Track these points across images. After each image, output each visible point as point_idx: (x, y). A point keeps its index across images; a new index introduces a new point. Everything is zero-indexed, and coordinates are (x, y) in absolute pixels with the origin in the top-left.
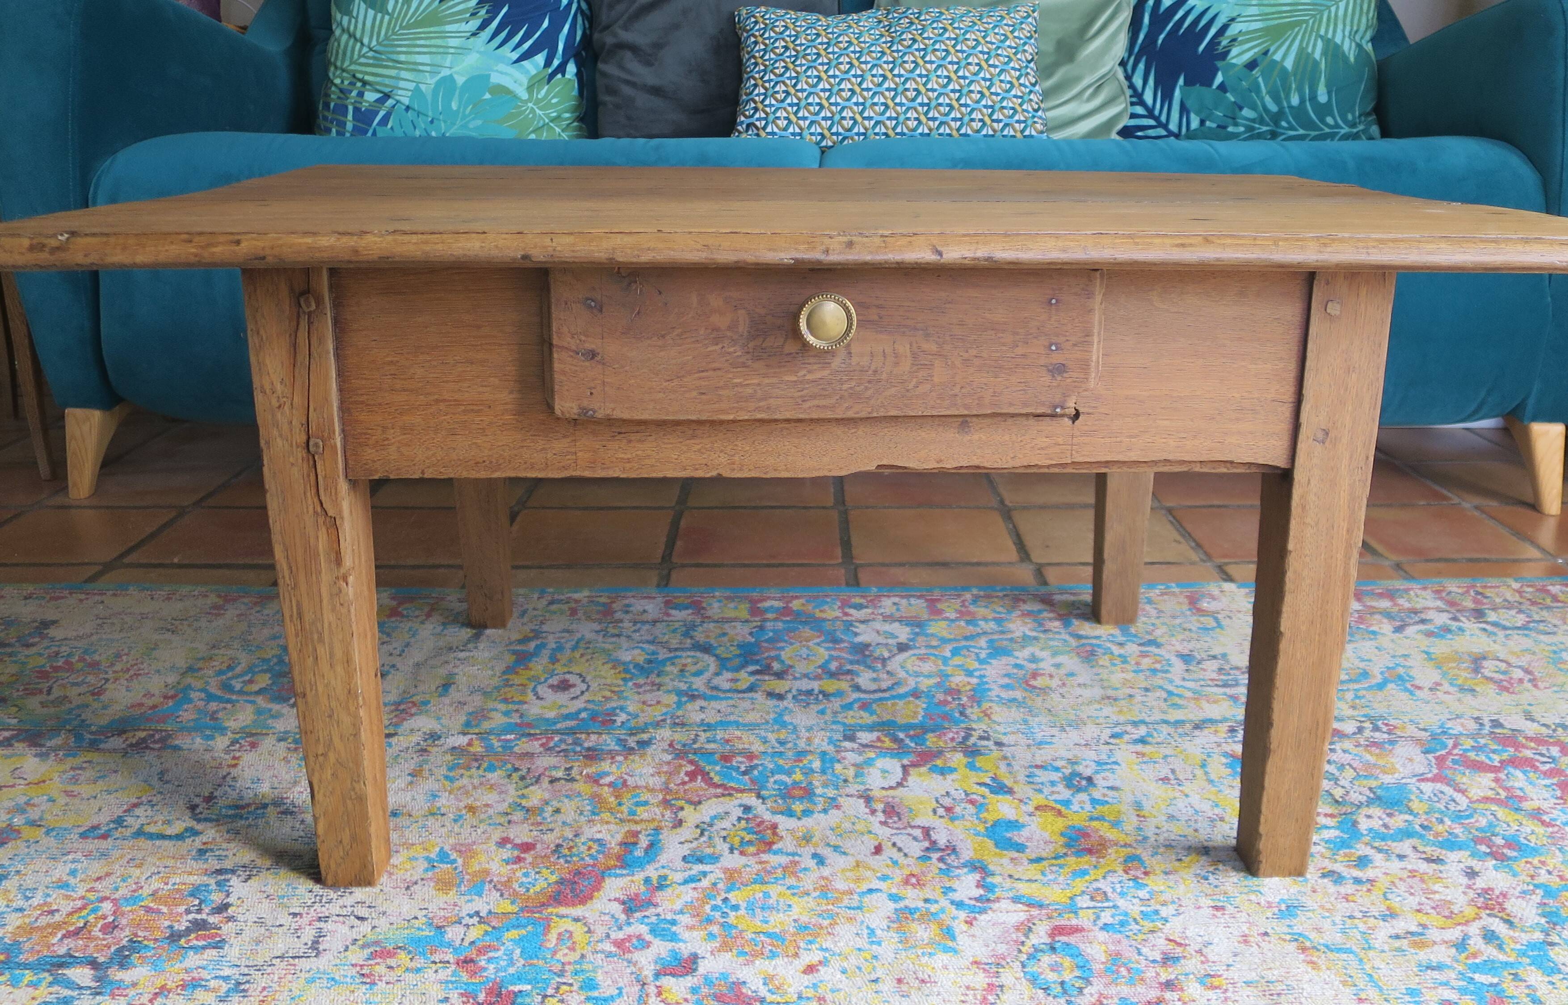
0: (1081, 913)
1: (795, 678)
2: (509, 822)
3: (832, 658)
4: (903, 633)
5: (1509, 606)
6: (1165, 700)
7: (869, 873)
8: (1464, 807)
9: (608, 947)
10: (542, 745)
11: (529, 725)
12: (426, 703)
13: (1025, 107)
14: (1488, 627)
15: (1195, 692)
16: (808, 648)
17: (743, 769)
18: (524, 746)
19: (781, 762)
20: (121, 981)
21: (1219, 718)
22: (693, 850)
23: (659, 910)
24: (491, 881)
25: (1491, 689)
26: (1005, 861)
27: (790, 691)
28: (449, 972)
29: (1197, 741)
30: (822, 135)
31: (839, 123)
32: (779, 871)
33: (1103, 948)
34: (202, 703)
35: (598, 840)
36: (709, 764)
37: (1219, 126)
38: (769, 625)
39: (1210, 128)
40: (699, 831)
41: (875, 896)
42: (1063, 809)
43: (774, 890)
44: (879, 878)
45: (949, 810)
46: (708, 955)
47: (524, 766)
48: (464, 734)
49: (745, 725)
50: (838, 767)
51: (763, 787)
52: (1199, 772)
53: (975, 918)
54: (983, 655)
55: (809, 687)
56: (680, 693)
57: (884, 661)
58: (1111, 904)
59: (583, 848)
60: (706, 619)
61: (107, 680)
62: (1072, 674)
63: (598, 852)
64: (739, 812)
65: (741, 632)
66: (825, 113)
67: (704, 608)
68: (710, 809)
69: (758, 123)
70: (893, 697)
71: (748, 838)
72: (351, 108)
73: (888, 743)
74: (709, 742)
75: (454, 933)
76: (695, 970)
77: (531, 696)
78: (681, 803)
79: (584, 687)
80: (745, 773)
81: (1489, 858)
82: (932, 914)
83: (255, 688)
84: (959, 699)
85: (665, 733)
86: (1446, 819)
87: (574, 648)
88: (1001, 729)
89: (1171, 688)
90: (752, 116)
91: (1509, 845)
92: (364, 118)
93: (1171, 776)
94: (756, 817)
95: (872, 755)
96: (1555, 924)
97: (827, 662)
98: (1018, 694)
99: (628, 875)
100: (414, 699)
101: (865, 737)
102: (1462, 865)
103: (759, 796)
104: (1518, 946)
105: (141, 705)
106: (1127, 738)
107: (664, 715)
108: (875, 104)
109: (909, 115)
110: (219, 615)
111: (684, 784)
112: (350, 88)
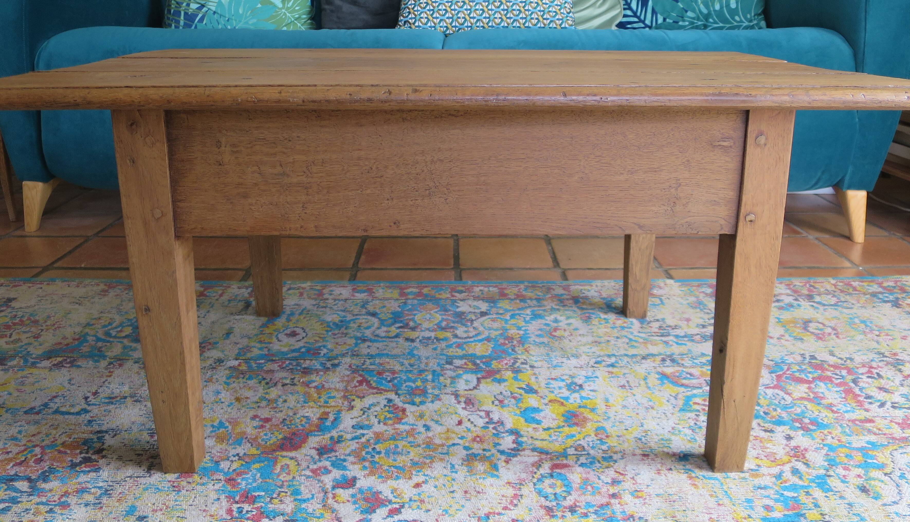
0: (569, 457)
1: (422, 331)
2: (259, 407)
3: (443, 320)
4: (484, 306)
5: (828, 292)
6: (628, 343)
7: (454, 435)
8: (790, 402)
9: (308, 473)
10: (279, 366)
11: (273, 355)
12: (217, 343)
13: (562, 11)
14: (815, 305)
15: (644, 339)
16: (430, 314)
17: (389, 379)
18: (269, 366)
19: (410, 375)
20: (43, 488)
21: (657, 353)
22: (358, 422)
23: (337, 454)
24: (247, 438)
25: (812, 339)
26: (530, 429)
27: (418, 337)
28: (221, 485)
29: (643, 366)
30: (447, 27)
31: (456, 20)
32: (404, 433)
33: (580, 475)
34: (94, 343)
35: (307, 417)
36: (370, 376)
37: (674, 22)
38: (409, 302)
39: (669, 23)
40: (362, 412)
41: (456, 447)
42: (564, 402)
43: (401, 444)
44: (459, 438)
45: (501, 402)
46: (362, 478)
47: (268, 377)
48: (237, 359)
49: (392, 356)
50: (441, 378)
51: (399, 389)
52: (642, 383)
53: (510, 460)
54: (528, 318)
55: (429, 336)
56: (358, 338)
57: (472, 321)
58: (586, 453)
59: (298, 421)
60: (374, 298)
61: (42, 330)
62: (576, 329)
63: (306, 423)
64: (385, 402)
65: (394, 306)
66: (449, 15)
67: (374, 292)
68: (369, 401)
69: (410, 21)
70: (475, 341)
71: (389, 416)
72: (182, 13)
73: (470, 366)
74: (371, 364)
75: (224, 465)
76: (355, 485)
77: (274, 340)
78: (353, 397)
79: (304, 334)
80: (390, 381)
81: (800, 430)
82: (487, 457)
83: (123, 334)
84: (512, 342)
85: (347, 360)
86: (778, 409)
87: (300, 314)
88: (534, 358)
89: (631, 337)
90: (407, 17)
91: (812, 423)
92: (190, 18)
93: (626, 384)
94: (395, 405)
95: (461, 372)
96: (833, 466)
97: (441, 322)
98: (545, 340)
99: (321, 435)
100: (210, 341)
101: (458, 362)
102: (784, 434)
103: (397, 394)
104: (810, 477)
105: (61, 343)
106: (604, 363)
107: (348, 349)
108: (477, 10)
109: (496, 16)
110: (105, 295)
111: (356, 387)
112: (182, 1)
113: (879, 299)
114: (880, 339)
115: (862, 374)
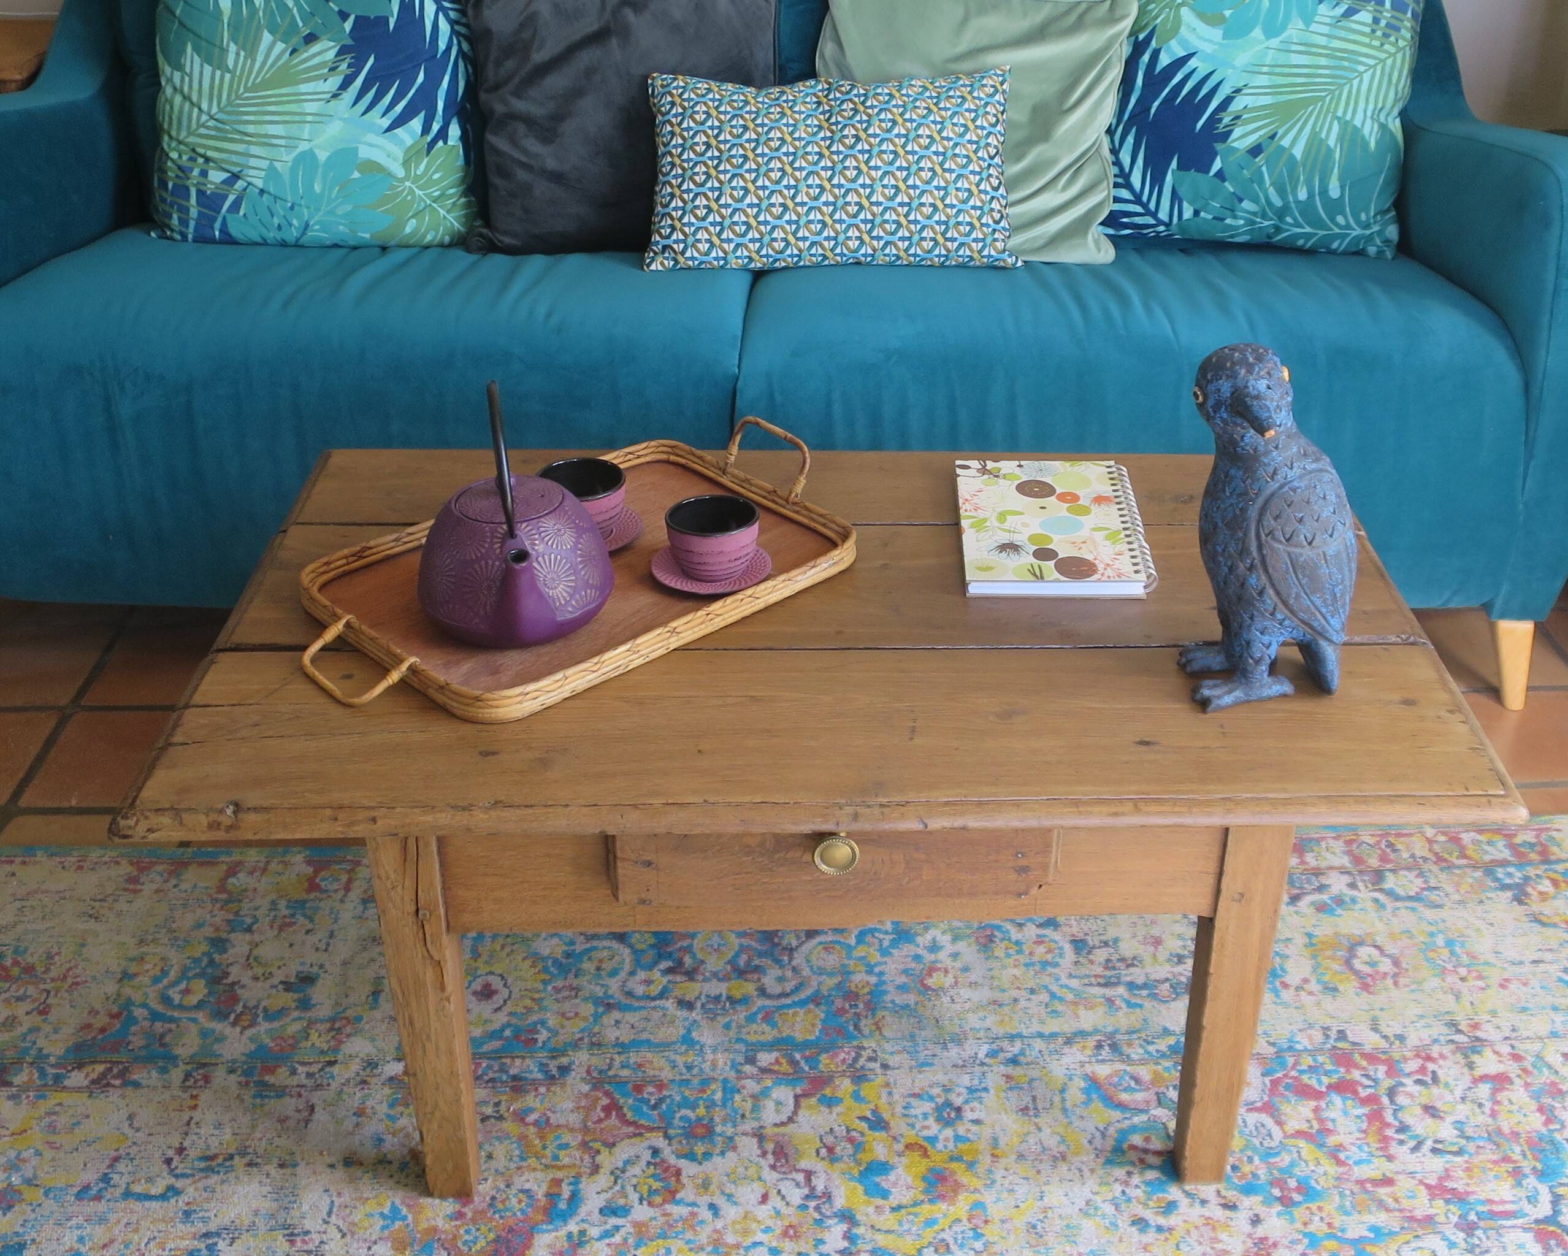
1: (706, 979)
3: (742, 948)
5: (1411, 865)
6: (1047, 1005)
7: (754, 1225)
8: (1277, 1143)
12: (359, 1019)
13: (984, 220)
14: (1381, 897)
16: (719, 934)
17: (653, 1101)
19: (687, 1093)
21: (1090, 1029)
22: (608, 1201)
24: (439, 1240)
25: (1349, 986)
26: (871, 1209)
27: (698, 998)
29: (1065, 1059)
30: (750, 258)
31: (769, 245)
32: (680, 1224)
34: (147, 1023)
35: (528, 1191)
36: (623, 1095)
37: (1215, 218)
40: (613, 1179)
41: (757, 1250)
42: (929, 1147)
43: (676, 1245)
44: (762, 1230)
48: (399, 1060)
49: (656, 1045)
50: (737, 1097)
51: (669, 1125)
52: (1057, 1099)
54: (886, 942)
55: (718, 991)
56: (597, 1001)
57: (791, 952)
59: (514, 1201)
61: (48, 992)
62: (966, 969)
63: (528, 1205)
64: (647, 1156)
66: (753, 234)
68: (623, 1152)
69: (675, 246)
70: (796, 1004)
71: (656, 1185)
72: (193, 192)
73: (785, 1067)
74: (623, 1067)
78: (597, 1145)
79: (505, 993)
80: (654, 1107)
81: (1276, 1204)
83: (193, 1000)
84: (856, 1005)
85: (582, 1058)
86: (1256, 1158)
87: (495, 938)
88: (888, 1047)
89: (1055, 988)
90: (668, 237)
91: (1299, 1189)
92: (211, 202)
93: (1031, 1106)
94: (662, 1161)
95: (769, 1082)
97: (737, 954)
98: (912, 999)
99: (554, 1230)
100: (348, 1013)
101: (765, 1058)
102: (1251, 1213)
103: (666, 1136)
105: (90, 1026)
106: (1002, 1055)
107: (582, 1031)
108: (810, 222)
109: (850, 234)
110: (136, 891)
111: (600, 1121)
112: (190, 164)
113: (1496, 879)
114: (1463, 987)
115: (1409, 1075)
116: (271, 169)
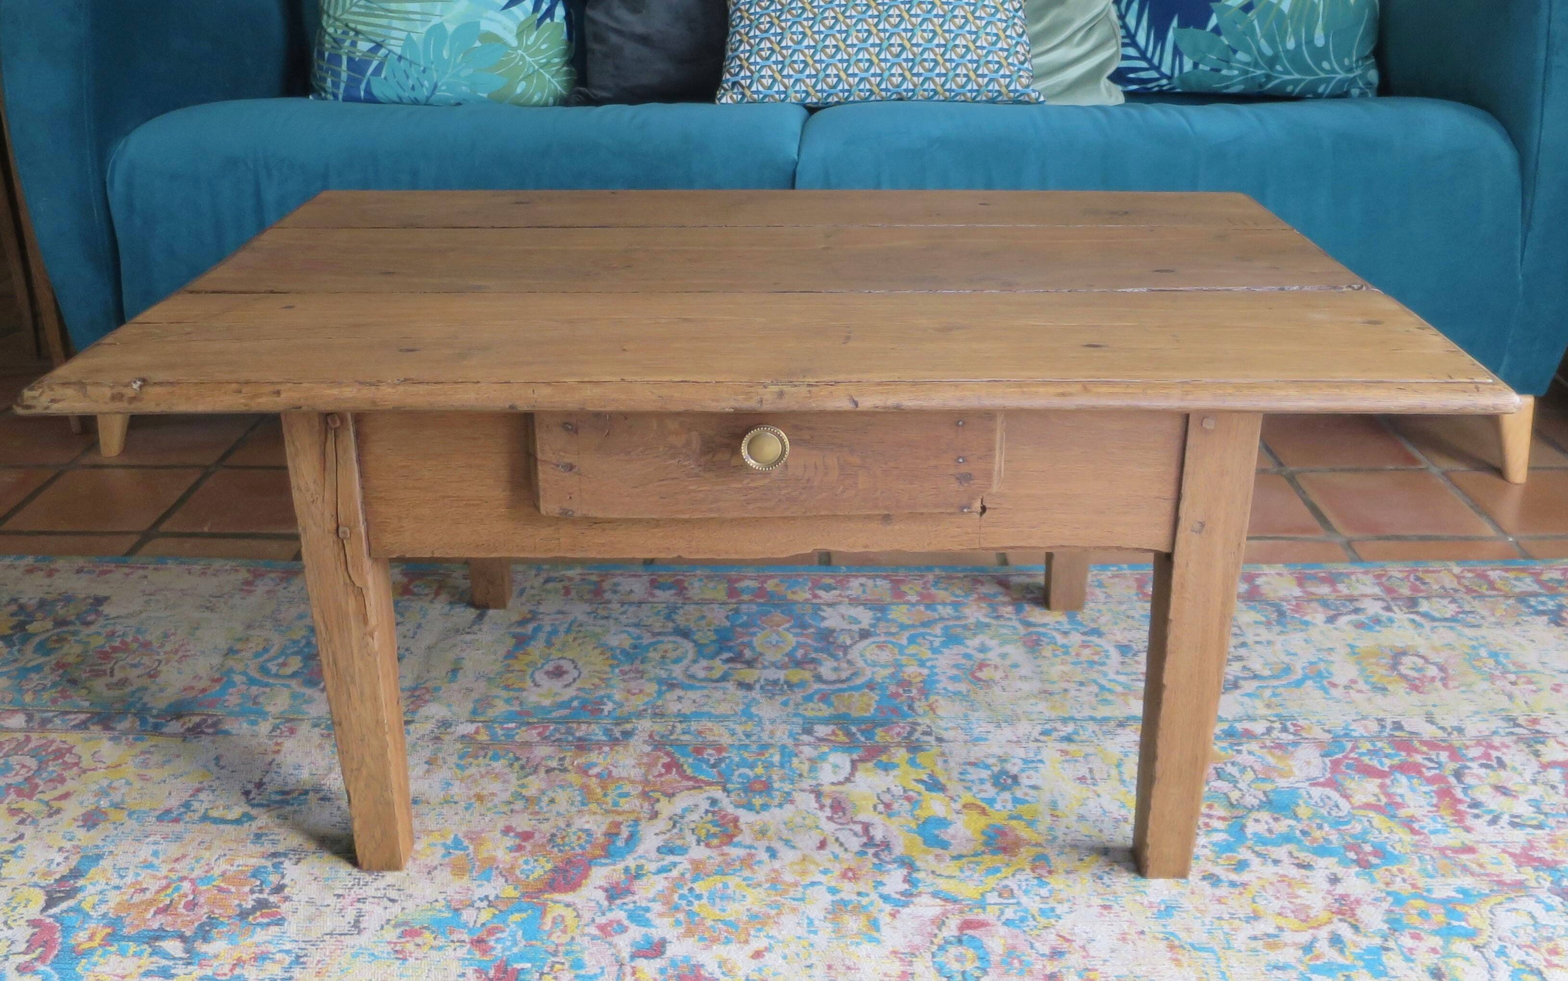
0: (989, 908)
1: (765, 667)
2: (512, 811)
3: (799, 645)
4: (865, 617)
5: (1445, 593)
6: (1097, 695)
7: (812, 867)
8: (1346, 813)
9: (594, 931)
10: (539, 734)
11: (528, 714)
12: (437, 689)
13: (1010, 60)
14: (1417, 618)
15: (1126, 687)
16: (778, 633)
17: (712, 761)
18: (524, 735)
19: (746, 755)
20: (206, 953)
22: (666, 841)
23: (636, 898)
24: (497, 868)
25: (1399, 689)
26: (930, 858)
27: (758, 681)
28: (465, 950)
29: (1118, 739)
30: (806, 92)
32: (737, 863)
33: (1003, 941)
34: (244, 687)
35: (587, 830)
36: (683, 755)
37: (1212, 70)
38: (744, 607)
39: (1203, 71)
40: (671, 823)
41: (817, 888)
42: (987, 807)
43: (733, 881)
44: (821, 872)
45: (888, 806)
46: (674, 940)
47: (523, 755)
48: (472, 722)
49: (716, 717)
50: (795, 761)
51: (728, 781)
52: (1114, 772)
53: (898, 912)
54: (937, 644)
55: (776, 677)
56: (660, 682)
57: (846, 649)
58: (1015, 901)
59: (574, 838)
60: (687, 600)
61: (160, 661)
62: (1015, 666)
63: (586, 842)
64: (705, 805)
65: (718, 616)
67: (686, 588)
68: (682, 801)
69: (743, 82)
70: (851, 689)
71: (713, 830)
72: (345, 59)
73: (842, 738)
74: (684, 733)
75: (468, 915)
76: (663, 953)
77: (529, 683)
78: (657, 795)
79: (575, 673)
80: (714, 766)
81: (1353, 865)
82: (863, 907)
83: (289, 671)
84: (910, 691)
85: (645, 725)
86: (1326, 825)
87: (568, 632)
88: (942, 724)
89: (1104, 682)
90: (737, 75)
91: (1375, 853)
92: (358, 68)
93: (1088, 776)
94: (721, 810)
95: (826, 749)
96: (1395, 930)
97: (795, 649)
98: (963, 687)
99: (612, 864)
100: (427, 685)
101: (822, 730)
102: (1327, 872)
103: (725, 790)
104: (1358, 951)
105: (192, 688)
106: (1055, 735)
107: (646, 704)
110: (250, 592)
111: (661, 775)
112: (343, 37)
113: (1531, 607)
114: (1515, 690)
115: (1473, 760)
116: (408, 39)
